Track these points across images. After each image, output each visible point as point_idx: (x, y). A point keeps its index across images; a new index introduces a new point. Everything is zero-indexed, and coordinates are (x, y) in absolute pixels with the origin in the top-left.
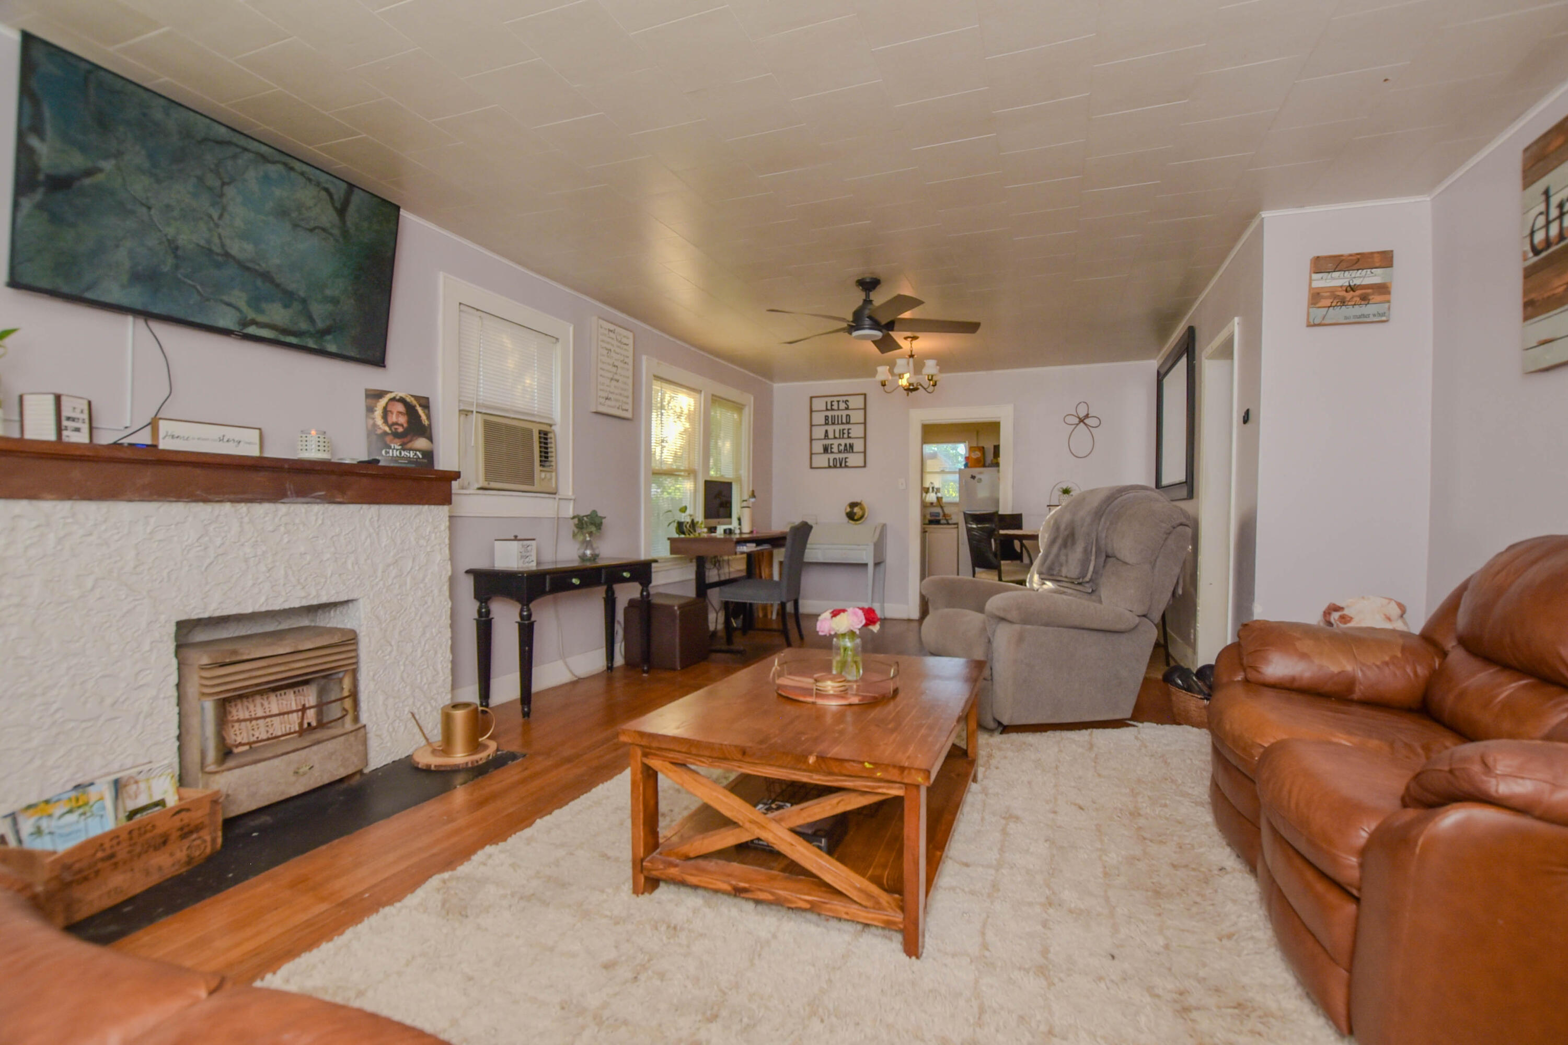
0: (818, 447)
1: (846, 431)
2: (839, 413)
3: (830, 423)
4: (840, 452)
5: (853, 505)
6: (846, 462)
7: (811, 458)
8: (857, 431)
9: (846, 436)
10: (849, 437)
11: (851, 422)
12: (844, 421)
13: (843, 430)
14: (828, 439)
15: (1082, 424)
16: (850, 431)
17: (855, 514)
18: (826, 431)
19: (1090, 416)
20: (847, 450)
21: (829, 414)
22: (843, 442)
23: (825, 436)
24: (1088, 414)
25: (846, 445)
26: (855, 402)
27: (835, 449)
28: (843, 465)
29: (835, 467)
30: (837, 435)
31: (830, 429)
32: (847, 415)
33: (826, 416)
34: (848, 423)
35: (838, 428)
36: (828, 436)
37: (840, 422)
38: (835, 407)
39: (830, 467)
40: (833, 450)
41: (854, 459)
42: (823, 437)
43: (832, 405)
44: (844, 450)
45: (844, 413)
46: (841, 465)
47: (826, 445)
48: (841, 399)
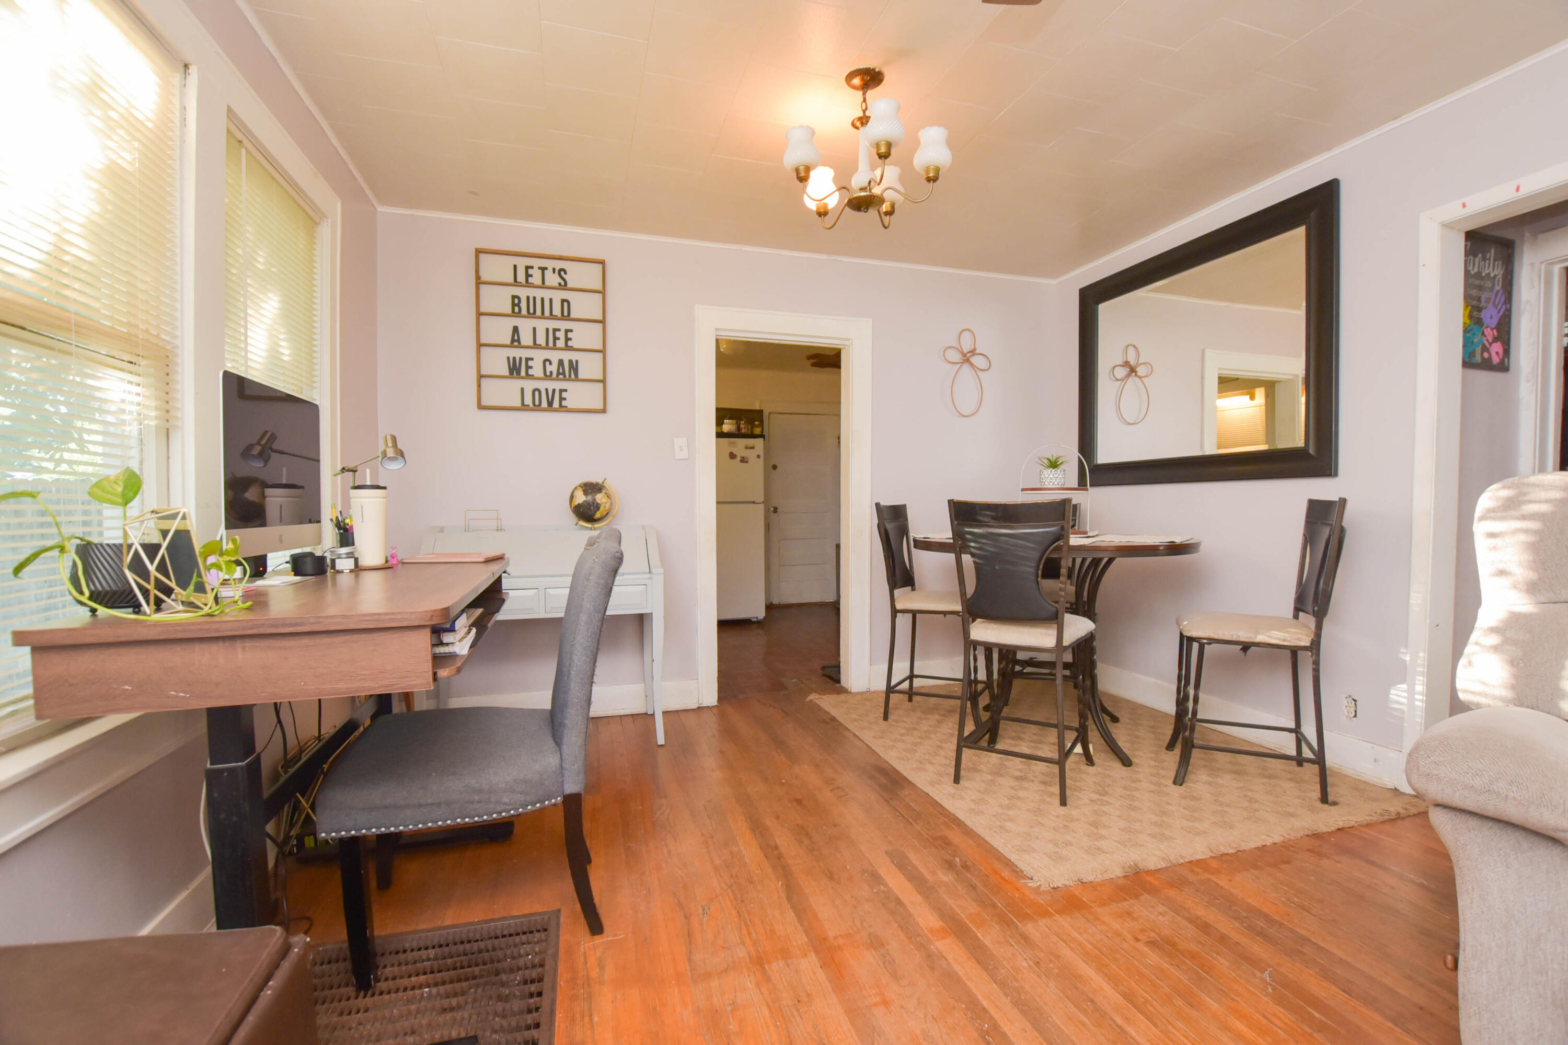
0: (496, 362)
1: (560, 335)
2: (546, 294)
3: (524, 312)
4: (547, 376)
5: (591, 488)
6: (562, 399)
7: (479, 386)
8: (584, 336)
9: (561, 343)
10: (568, 348)
11: (572, 316)
12: (557, 311)
13: (555, 330)
14: (520, 346)
15: (966, 367)
16: (570, 335)
17: (598, 507)
18: (516, 330)
19: (977, 352)
20: (564, 374)
21: (523, 293)
22: (555, 356)
23: (513, 341)
24: (975, 349)
25: (561, 362)
26: (578, 275)
27: (537, 371)
28: (556, 404)
29: (537, 407)
30: (541, 340)
31: (526, 326)
32: (563, 301)
33: (514, 297)
34: (566, 317)
35: (542, 325)
36: (518, 340)
37: (547, 313)
38: (536, 279)
39: (524, 407)
40: (531, 372)
41: (577, 395)
42: (508, 342)
43: (528, 276)
44: (558, 374)
45: (558, 296)
46: (550, 403)
47: (514, 358)
48: (550, 264)
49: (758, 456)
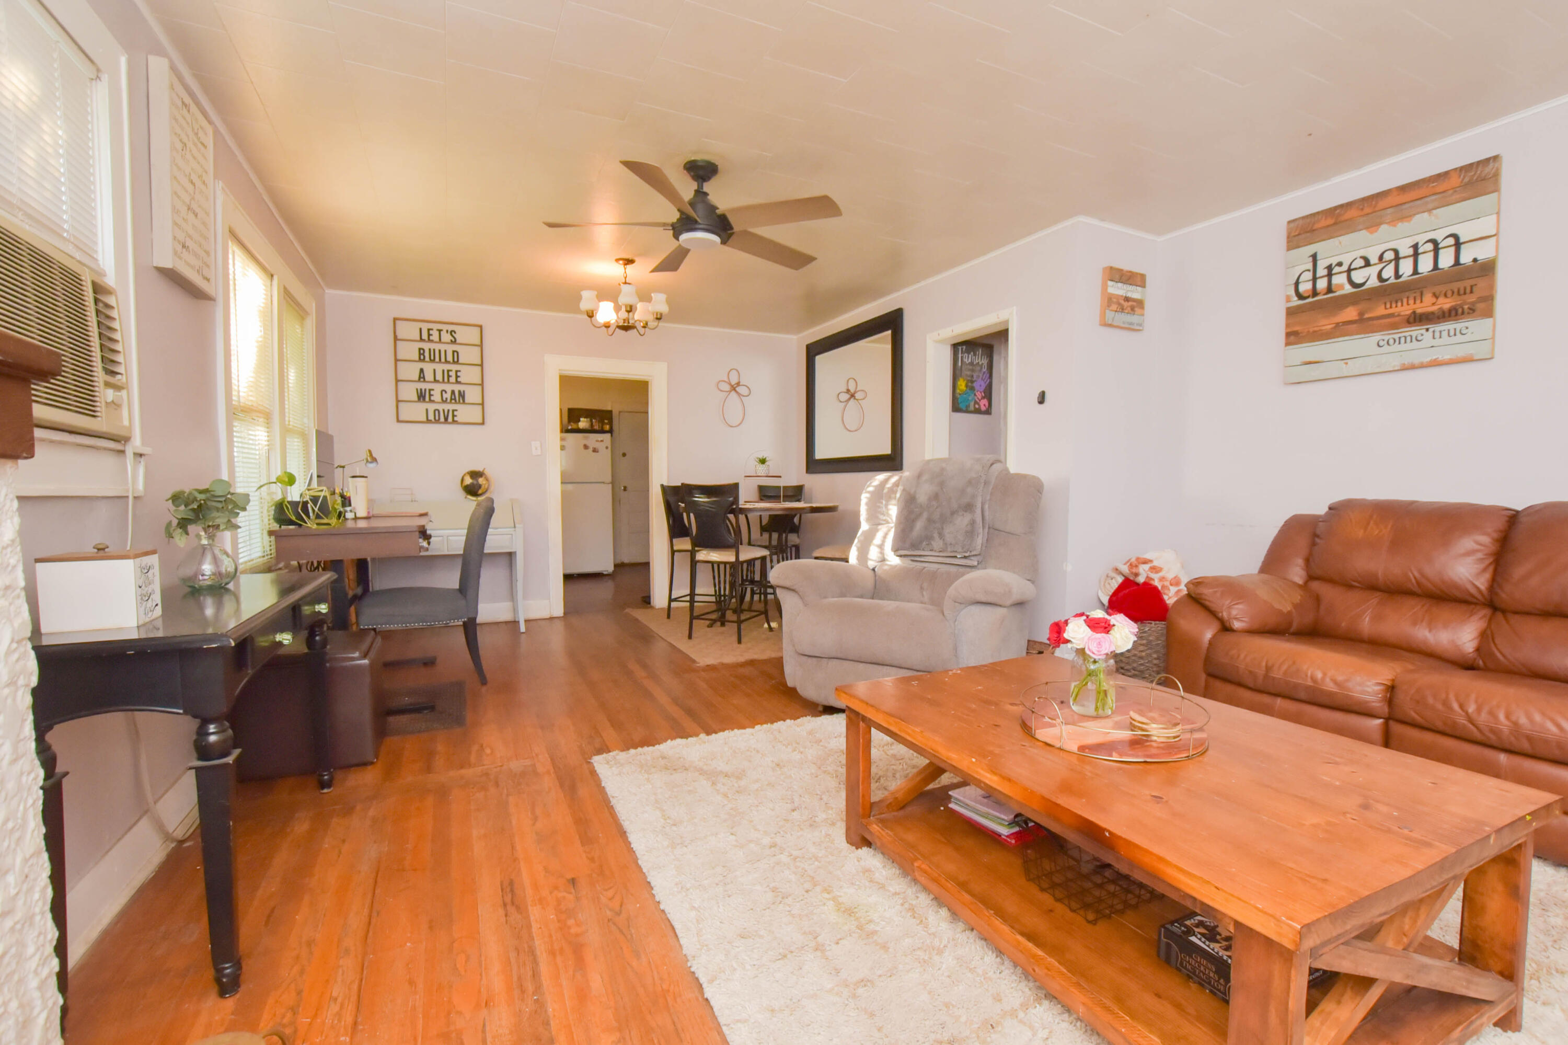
0: (409, 392)
1: (453, 374)
2: (443, 347)
3: (427, 359)
4: (444, 401)
5: (475, 475)
6: (454, 416)
7: (397, 407)
8: (469, 375)
9: (453, 379)
10: (457, 382)
11: (460, 361)
12: (450, 358)
13: (448, 371)
14: (424, 381)
15: (733, 392)
16: (459, 374)
17: (480, 486)
18: (422, 371)
19: (741, 384)
20: (455, 399)
21: (426, 346)
22: (449, 388)
23: (420, 378)
24: (739, 382)
25: (453, 392)
26: (466, 335)
27: (437, 397)
28: (450, 419)
29: (437, 421)
30: (439, 377)
31: (428, 368)
32: (454, 352)
33: (420, 349)
34: (456, 362)
35: (440, 368)
36: (424, 378)
37: (443, 360)
38: (435, 337)
39: (428, 421)
40: (432, 398)
41: (464, 412)
42: (417, 378)
43: (429, 335)
44: (451, 399)
45: (450, 348)
46: (446, 419)
47: (421, 390)
48: (444, 327)
49: (607, 448)
